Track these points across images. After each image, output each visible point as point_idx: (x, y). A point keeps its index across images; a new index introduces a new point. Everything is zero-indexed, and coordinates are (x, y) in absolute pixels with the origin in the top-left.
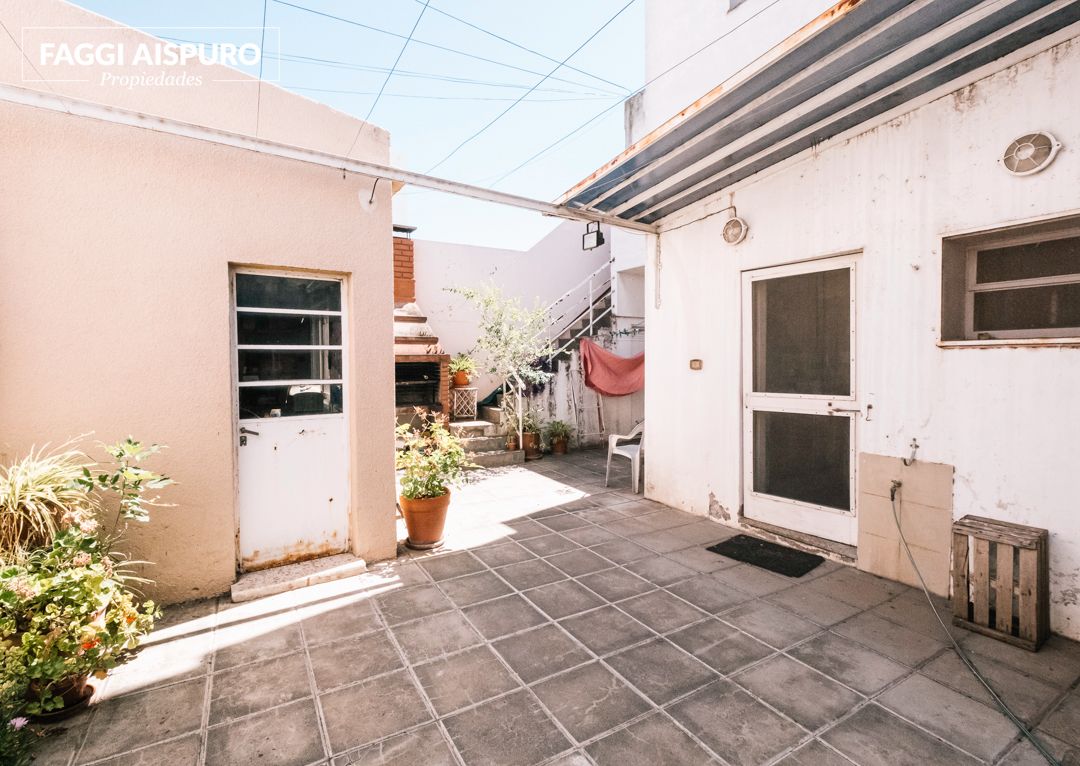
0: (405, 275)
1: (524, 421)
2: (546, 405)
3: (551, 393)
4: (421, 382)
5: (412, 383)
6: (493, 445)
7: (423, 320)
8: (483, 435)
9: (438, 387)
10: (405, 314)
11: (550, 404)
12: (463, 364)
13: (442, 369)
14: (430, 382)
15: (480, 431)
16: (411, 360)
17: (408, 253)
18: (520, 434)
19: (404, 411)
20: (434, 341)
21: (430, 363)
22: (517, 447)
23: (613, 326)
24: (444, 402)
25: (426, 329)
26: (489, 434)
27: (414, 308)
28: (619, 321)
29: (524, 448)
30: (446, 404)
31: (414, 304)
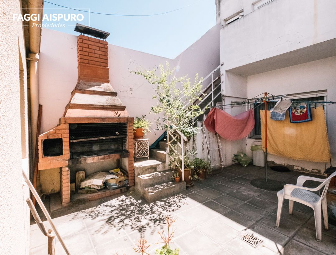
0: (102, 64)
1: (185, 161)
2: (191, 148)
3: (194, 141)
4: (114, 137)
5: (108, 137)
6: (164, 179)
7: (115, 94)
8: (156, 171)
9: (126, 140)
10: (102, 90)
11: (193, 147)
12: (141, 124)
13: (128, 128)
14: (120, 136)
15: (154, 168)
16: (107, 121)
17: (104, 50)
18: (182, 170)
19: (101, 159)
20: (123, 108)
21: (120, 124)
22: (181, 180)
23: (223, 101)
24: (130, 150)
25: (117, 101)
26: (160, 170)
27: (108, 87)
28: (226, 99)
29: (185, 181)
30: (131, 151)
31: (109, 84)
